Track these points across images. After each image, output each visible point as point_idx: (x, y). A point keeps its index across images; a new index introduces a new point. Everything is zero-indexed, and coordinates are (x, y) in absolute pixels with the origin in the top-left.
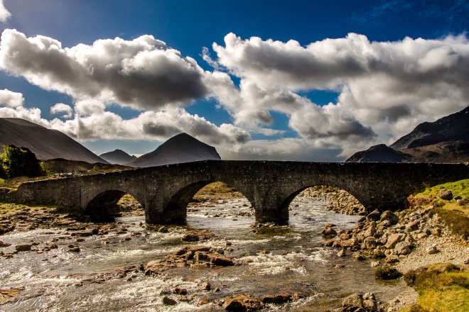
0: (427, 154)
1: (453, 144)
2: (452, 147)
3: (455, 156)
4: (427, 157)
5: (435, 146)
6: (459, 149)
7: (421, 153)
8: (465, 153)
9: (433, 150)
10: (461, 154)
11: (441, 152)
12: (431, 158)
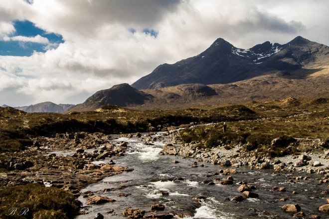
0: (169, 95)
1: (192, 87)
2: (192, 89)
3: (195, 98)
4: (168, 98)
5: (176, 87)
6: (198, 92)
7: (163, 94)
8: (203, 96)
9: (174, 92)
10: (199, 96)
11: (181, 94)
12: (172, 99)
